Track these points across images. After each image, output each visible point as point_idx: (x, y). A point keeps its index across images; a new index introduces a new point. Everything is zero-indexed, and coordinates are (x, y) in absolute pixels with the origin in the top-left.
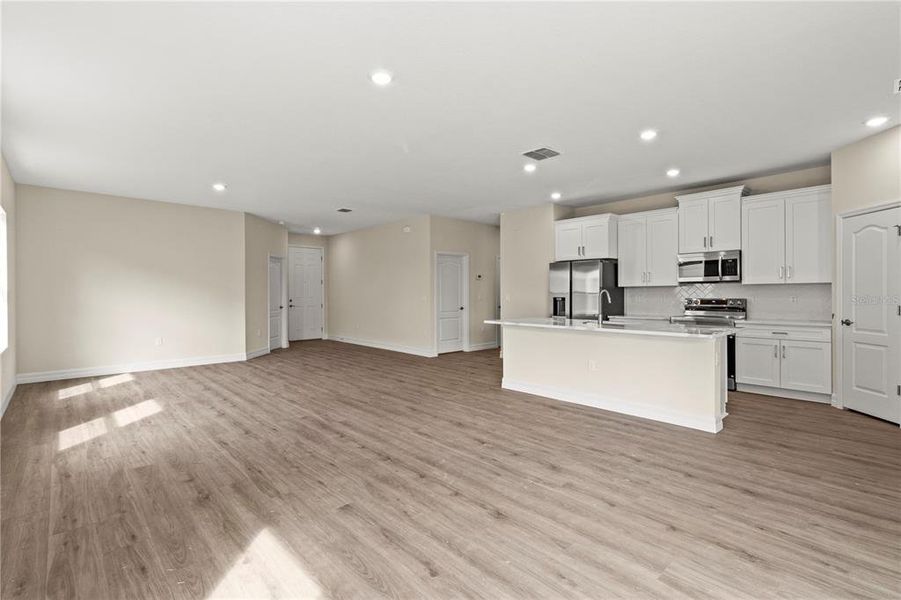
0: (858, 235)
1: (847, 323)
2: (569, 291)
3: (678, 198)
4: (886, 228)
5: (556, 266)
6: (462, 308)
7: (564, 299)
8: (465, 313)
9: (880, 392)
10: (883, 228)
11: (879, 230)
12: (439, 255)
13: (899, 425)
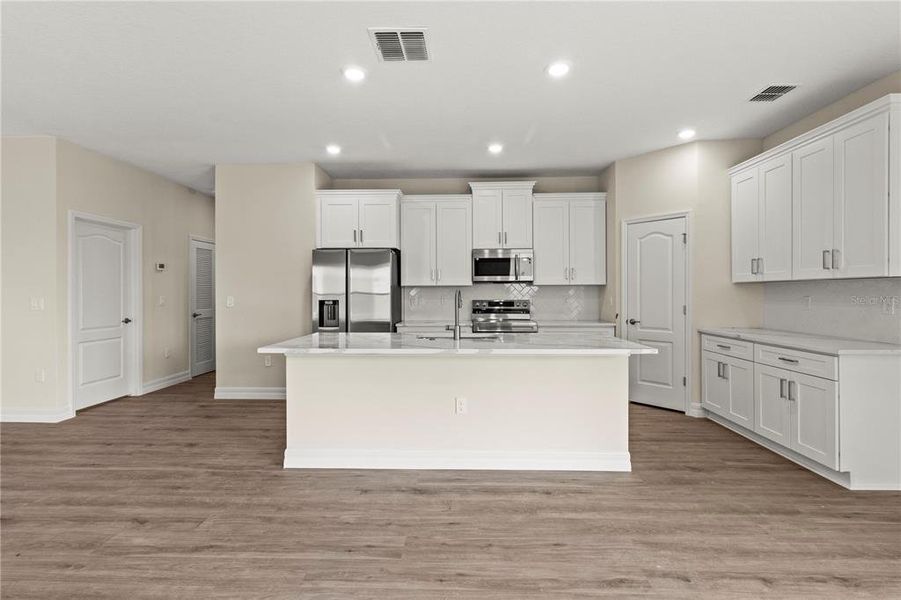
0: (643, 240)
1: (633, 323)
2: (345, 291)
3: (472, 185)
4: (671, 236)
5: (322, 256)
6: (127, 321)
7: (336, 303)
8: (134, 329)
9: (665, 384)
10: (668, 235)
11: (666, 237)
12: (77, 219)
13: (684, 413)
